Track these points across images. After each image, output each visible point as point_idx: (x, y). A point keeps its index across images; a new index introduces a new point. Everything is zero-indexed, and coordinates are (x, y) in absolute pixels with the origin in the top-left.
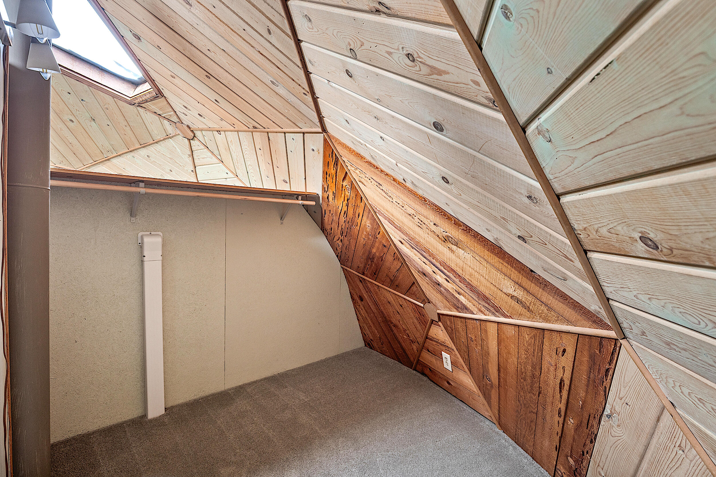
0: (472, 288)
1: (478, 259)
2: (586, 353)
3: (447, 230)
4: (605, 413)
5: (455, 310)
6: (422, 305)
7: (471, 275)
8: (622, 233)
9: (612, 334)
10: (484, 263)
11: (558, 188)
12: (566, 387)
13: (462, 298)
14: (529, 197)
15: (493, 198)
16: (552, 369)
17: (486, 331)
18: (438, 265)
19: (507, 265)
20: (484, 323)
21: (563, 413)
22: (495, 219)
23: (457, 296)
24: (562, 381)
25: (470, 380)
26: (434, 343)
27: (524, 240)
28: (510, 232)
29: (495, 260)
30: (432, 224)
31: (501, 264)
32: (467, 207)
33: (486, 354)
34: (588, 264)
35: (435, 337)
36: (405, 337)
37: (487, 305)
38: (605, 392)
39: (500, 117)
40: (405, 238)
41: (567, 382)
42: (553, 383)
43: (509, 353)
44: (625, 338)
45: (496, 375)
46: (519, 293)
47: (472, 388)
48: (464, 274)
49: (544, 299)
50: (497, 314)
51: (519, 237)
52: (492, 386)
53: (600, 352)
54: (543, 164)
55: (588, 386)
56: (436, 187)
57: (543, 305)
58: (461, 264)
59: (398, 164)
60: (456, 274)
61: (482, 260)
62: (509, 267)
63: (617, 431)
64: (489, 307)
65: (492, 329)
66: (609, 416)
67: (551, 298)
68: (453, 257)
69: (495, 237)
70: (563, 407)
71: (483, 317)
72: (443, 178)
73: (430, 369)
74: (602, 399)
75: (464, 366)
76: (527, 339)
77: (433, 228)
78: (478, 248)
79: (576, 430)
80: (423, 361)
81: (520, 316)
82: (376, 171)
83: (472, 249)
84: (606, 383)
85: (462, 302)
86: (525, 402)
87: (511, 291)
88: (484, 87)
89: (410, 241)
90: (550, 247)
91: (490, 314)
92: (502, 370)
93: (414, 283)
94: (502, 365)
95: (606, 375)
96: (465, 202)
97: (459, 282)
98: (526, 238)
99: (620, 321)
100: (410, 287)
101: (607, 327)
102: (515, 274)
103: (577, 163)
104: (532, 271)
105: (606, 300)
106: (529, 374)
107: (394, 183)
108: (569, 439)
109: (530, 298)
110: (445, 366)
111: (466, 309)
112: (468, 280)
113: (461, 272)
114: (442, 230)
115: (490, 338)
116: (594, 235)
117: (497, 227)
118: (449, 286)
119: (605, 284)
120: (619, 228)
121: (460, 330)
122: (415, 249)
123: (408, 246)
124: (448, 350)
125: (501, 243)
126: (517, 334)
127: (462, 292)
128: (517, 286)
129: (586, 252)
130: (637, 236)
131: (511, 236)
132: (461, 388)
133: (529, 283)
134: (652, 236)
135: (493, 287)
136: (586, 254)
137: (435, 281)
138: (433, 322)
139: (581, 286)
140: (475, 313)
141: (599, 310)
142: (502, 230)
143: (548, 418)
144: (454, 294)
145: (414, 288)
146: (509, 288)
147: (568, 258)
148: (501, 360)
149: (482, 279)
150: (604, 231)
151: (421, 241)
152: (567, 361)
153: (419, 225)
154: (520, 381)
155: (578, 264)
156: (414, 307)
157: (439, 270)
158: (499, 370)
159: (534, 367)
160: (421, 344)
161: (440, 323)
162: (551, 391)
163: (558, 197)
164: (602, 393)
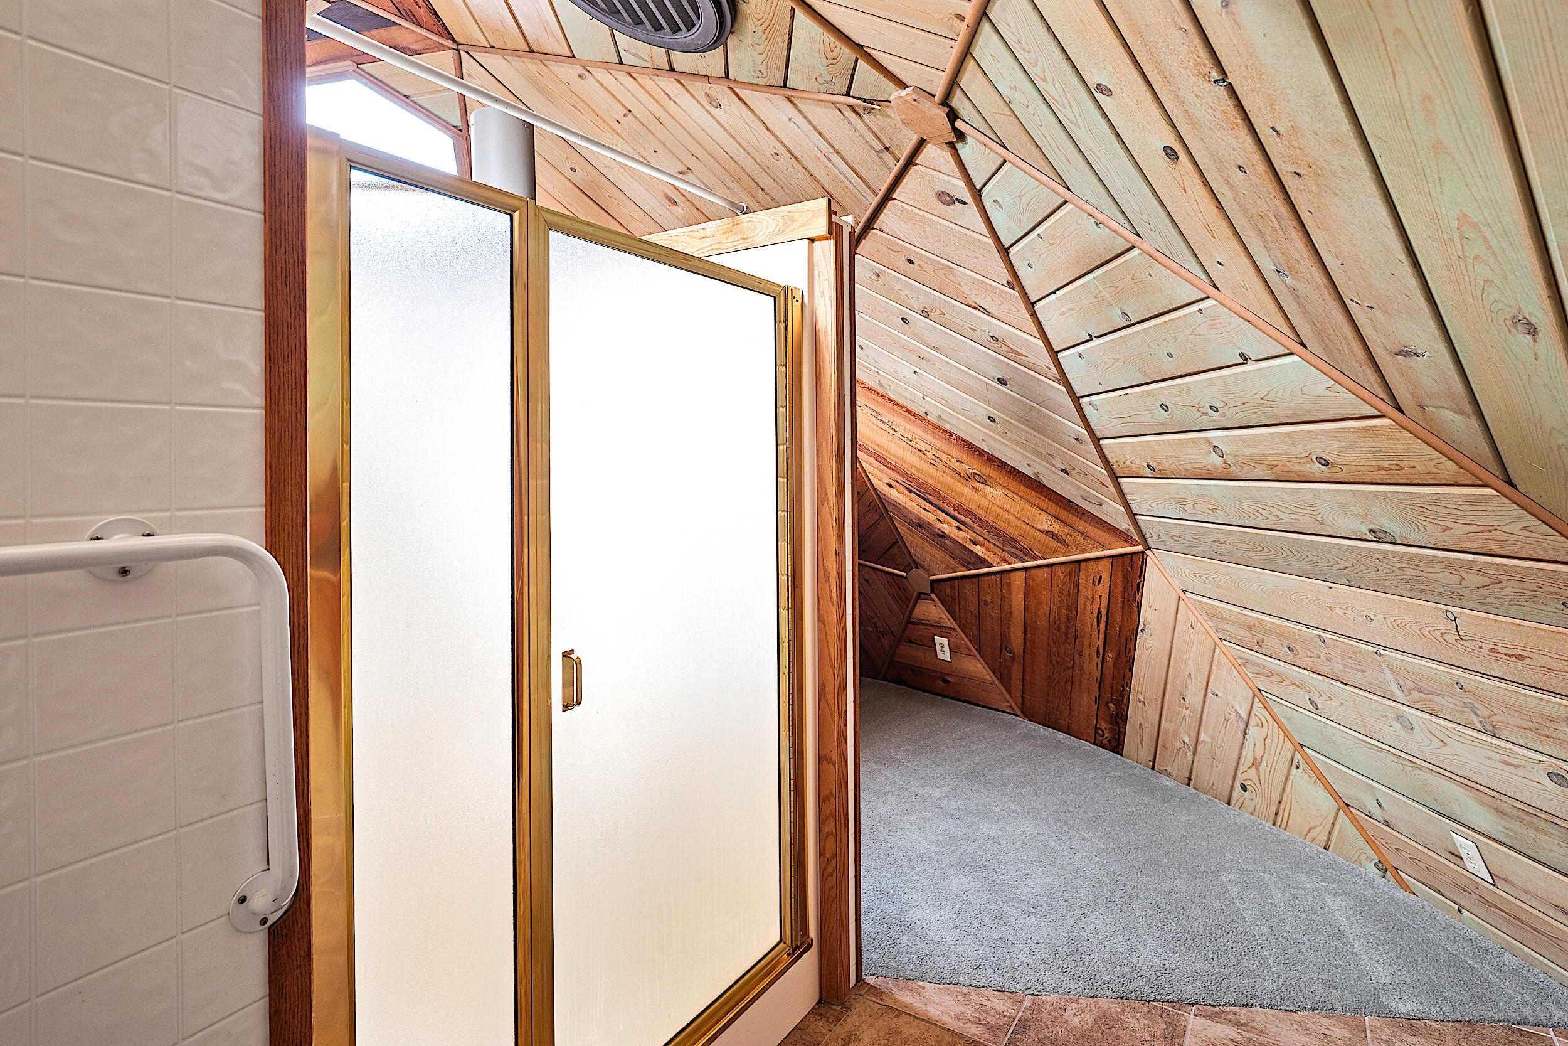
0: (995, 532)
1: (1011, 496)
2: (1119, 574)
3: (975, 466)
4: (1140, 629)
5: (963, 569)
6: (905, 574)
7: (997, 516)
8: (1138, 463)
9: (1140, 548)
10: (1018, 499)
11: (1099, 435)
12: (1104, 618)
13: (978, 549)
14: (1077, 439)
15: (1043, 438)
16: (1089, 603)
17: (1009, 585)
18: (950, 510)
19: (1044, 498)
20: (1007, 575)
21: (1101, 652)
22: (1040, 455)
23: (971, 547)
24: (1100, 612)
25: (979, 666)
26: (922, 627)
27: (1067, 473)
28: (1054, 466)
29: (1032, 495)
30: (954, 460)
31: (1037, 499)
32: (1010, 444)
33: (1007, 615)
34: (1118, 486)
35: (923, 617)
36: (869, 629)
37: (1013, 550)
38: (1138, 607)
39: (1063, 389)
40: (900, 478)
41: (1104, 612)
42: (1090, 617)
43: (1039, 603)
44: (1149, 548)
45: (1021, 640)
46: (1056, 527)
47: (981, 676)
48: (988, 516)
49: (1081, 529)
50: (1026, 558)
51: (1062, 470)
52: (1013, 659)
53: (1131, 568)
54: (1090, 420)
55: (1123, 608)
56: (973, 424)
57: (1080, 535)
58: (986, 504)
59: (926, 398)
60: (975, 518)
61: (1015, 496)
62: (1047, 500)
63: (1150, 641)
64: (1017, 552)
65: (1018, 579)
66: (1143, 630)
67: (1088, 526)
68: (977, 497)
69: (1036, 471)
70: (1101, 643)
71: (1008, 567)
72: (989, 418)
73: (912, 670)
74: (1136, 616)
75: (972, 648)
76: (1062, 578)
77: (956, 465)
78: (1013, 484)
79: (1115, 663)
80: (901, 661)
81: (1055, 553)
82: (880, 399)
83: (1005, 485)
84: (1138, 597)
85: (977, 554)
86: (1059, 659)
87: (1046, 527)
88: (1054, 370)
89: (908, 483)
90: (1089, 476)
91: (1017, 561)
92: (1029, 629)
93: (898, 541)
94: (1029, 622)
95: (1138, 590)
96: (1009, 439)
97: (978, 528)
98: (1068, 470)
99: (1144, 533)
100: (889, 549)
101: (1136, 543)
102: (1052, 507)
103: (1112, 424)
104: (1070, 501)
105: (1133, 516)
106: (1063, 620)
107: (908, 415)
108: (1108, 681)
109: (1067, 530)
110: (940, 656)
111: (983, 562)
112: (991, 523)
113: (984, 514)
114: (967, 467)
115: (1015, 590)
116: (1122, 465)
117: (1041, 462)
118: (961, 536)
119: (1131, 502)
120: (1136, 460)
121: (969, 594)
122: (915, 493)
123: (902, 489)
124: (945, 632)
125: (1041, 477)
126: (1049, 576)
127: (981, 539)
128: (1053, 520)
129: (1117, 478)
130: (1145, 464)
131: (1054, 469)
132: (966, 681)
133: (1066, 514)
134: (1151, 464)
135: (1024, 526)
136: (1117, 480)
137: (939, 532)
138: (920, 596)
139: (1114, 508)
140: (995, 564)
141: (1128, 527)
142: (1045, 464)
143: (1086, 666)
144: (967, 546)
145: (895, 550)
146: (1045, 523)
147: (1104, 485)
148: (1029, 616)
149: (1012, 519)
150: (1128, 462)
151: (930, 481)
152: (1102, 590)
153: (933, 462)
154: (1052, 633)
155: (1113, 489)
156: (890, 579)
157: (950, 516)
158: (1025, 632)
159: (1069, 609)
160: (897, 636)
161: (933, 596)
162: (1088, 630)
163: (1099, 439)
164: (1136, 609)
